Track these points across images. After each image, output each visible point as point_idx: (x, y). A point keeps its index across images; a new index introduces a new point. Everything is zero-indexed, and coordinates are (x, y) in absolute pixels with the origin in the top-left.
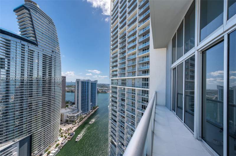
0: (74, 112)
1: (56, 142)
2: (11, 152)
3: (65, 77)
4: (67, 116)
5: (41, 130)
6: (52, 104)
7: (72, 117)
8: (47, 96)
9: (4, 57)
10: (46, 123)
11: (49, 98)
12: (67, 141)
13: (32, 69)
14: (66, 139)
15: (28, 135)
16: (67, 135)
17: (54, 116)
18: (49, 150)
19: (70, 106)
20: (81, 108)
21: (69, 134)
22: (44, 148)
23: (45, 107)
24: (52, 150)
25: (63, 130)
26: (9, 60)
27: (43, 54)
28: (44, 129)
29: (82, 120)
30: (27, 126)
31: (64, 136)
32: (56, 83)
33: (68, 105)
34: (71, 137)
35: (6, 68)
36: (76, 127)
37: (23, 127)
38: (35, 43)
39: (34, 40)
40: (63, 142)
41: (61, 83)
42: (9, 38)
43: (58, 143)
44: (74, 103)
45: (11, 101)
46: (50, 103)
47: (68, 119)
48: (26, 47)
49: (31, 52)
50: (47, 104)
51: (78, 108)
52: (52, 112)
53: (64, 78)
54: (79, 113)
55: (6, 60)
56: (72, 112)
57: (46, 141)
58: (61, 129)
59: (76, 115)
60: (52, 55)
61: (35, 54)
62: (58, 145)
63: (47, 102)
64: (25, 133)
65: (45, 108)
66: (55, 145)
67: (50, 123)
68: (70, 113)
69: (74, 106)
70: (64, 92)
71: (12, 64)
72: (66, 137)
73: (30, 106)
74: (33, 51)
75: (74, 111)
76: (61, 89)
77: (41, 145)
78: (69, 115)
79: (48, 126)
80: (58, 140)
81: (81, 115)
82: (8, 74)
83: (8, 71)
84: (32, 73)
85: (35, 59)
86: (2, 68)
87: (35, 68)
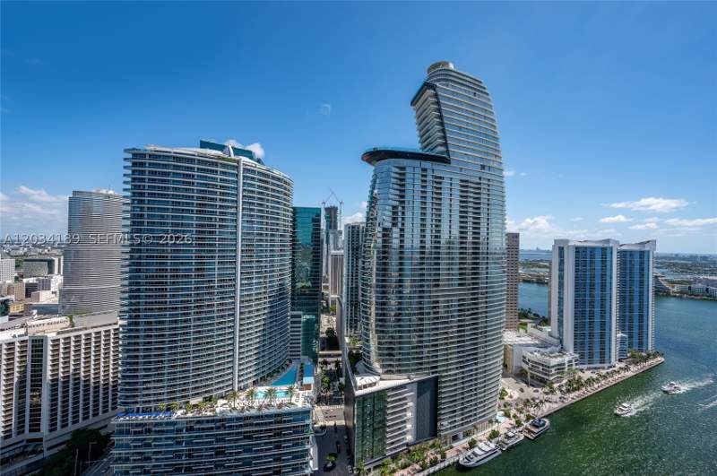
0: (548, 350)
1: (491, 422)
2: (405, 399)
3: (516, 236)
4: (524, 357)
5: (456, 374)
6: (481, 313)
7: (541, 368)
8: (469, 289)
9: (397, 203)
10: (468, 360)
11: (474, 294)
12: (522, 437)
13: (440, 221)
14: (521, 429)
15: (432, 376)
16: (522, 417)
17: (486, 346)
18: (474, 437)
19: (535, 327)
20: (575, 344)
21: (528, 418)
22: (462, 425)
23: (464, 315)
24: (481, 441)
25: (511, 397)
26: (403, 208)
27: (462, 181)
28: (463, 373)
29: (578, 389)
30: (429, 352)
31: (515, 416)
32: (491, 254)
33: (526, 324)
34: (536, 430)
35: (400, 225)
36: (556, 406)
37: (422, 352)
38: (444, 158)
39: (442, 153)
40: (511, 434)
41: (503, 254)
42: (404, 162)
43: (495, 427)
44: (546, 321)
45: (406, 291)
46: (477, 309)
47: (525, 367)
48: (429, 172)
49: (438, 180)
50: (468, 310)
51: (561, 342)
52: (481, 333)
53: (514, 238)
54: (566, 359)
55: (400, 208)
56: (541, 350)
57: (466, 408)
58: (503, 390)
59: (554, 362)
60: (480, 178)
61: (446, 185)
62: (494, 435)
63: (469, 305)
64: (425, 369)
65: (464, 320)
66: (488, 431)
67: (476, 364)
68: (532, 349)
69: (548, 329)
70: (514, 280)
71: (408, 214)
72: (519, 424)
73: (435, 307)
74: (440, 178)
75: (546, 347)
76: (504, 272)
77: (455, 411)
78: (529, 356)
79: (471, 370)
80: (497, 421)
81: (574, 367)
82: (402, 236)
83: (402, 230)
84: (439, 231)
85: (445, 196)
86: (394, 225)
87: (445, 218)
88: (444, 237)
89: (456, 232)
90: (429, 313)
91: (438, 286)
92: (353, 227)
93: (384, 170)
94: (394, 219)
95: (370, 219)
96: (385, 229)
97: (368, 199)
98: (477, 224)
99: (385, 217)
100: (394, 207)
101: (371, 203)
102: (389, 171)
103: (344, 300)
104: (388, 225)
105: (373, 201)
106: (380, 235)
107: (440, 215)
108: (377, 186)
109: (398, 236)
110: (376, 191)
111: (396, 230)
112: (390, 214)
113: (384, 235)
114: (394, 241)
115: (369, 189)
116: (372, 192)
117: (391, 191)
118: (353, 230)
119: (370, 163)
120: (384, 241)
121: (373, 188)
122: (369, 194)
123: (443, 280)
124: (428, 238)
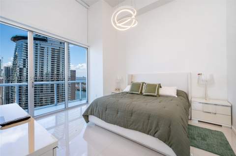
3: (75, 71)
9: (25, 58)
13: (43, 65)
27: (52, 49)
35: (26, 67)
38: (45, 39)
48: (39, 45)
49: (42, 48)
53: (74, 72)
55: (26, 60)
60: (60, 48)
61: (45, 50)
70: (74, 89)
82: (27, 71)
83: (27, 69)
84: (43, 70)
85: (45, 55)
86: (24, 67)
87: (45, 64)
88: (45, 72)
89: (50, 70)
90: (39, 103)
91: (42, 92)
92: (7, 68)
93: (20, 44)
94: (24, 64)
95: (14, 64)
96: (20, 69)
97: (14, 56)
98: (58, 66)
99: (20, 64)
100: (24, 60)
101: (14, 58)
102: (22, 44)
103: (4, 98)
104: (22, 67)
105: (15, 57)
106: (18, 71)
107: (43, 63)
108: (17, 51)
109: (25, 71)
110: (17, 53)
111: (24, 69)
112: (22, 62)
113: (20, 71)
114: (24, 73)
115: (14, 52)
116: (15, 53)
117: (23, 53)
118: (7, 69)
119: (14, 41)
120: (20, 74)
121: (16, 51)
122: (14, 54)
123: (44, 90)
124: (38, 73)
